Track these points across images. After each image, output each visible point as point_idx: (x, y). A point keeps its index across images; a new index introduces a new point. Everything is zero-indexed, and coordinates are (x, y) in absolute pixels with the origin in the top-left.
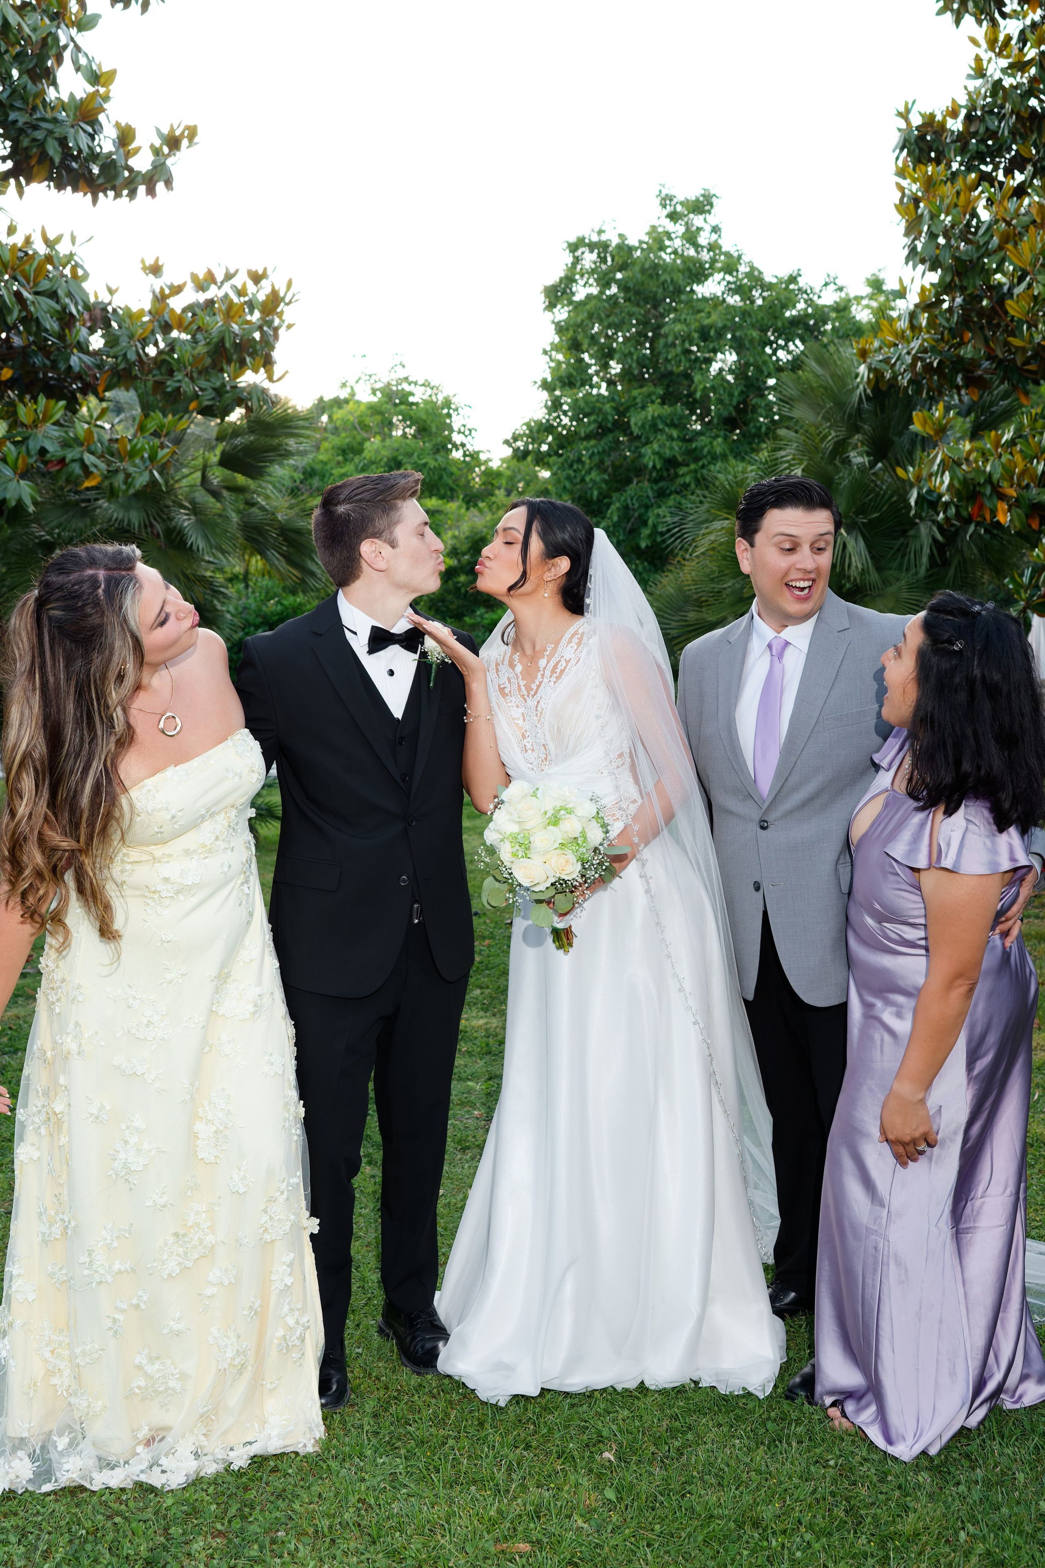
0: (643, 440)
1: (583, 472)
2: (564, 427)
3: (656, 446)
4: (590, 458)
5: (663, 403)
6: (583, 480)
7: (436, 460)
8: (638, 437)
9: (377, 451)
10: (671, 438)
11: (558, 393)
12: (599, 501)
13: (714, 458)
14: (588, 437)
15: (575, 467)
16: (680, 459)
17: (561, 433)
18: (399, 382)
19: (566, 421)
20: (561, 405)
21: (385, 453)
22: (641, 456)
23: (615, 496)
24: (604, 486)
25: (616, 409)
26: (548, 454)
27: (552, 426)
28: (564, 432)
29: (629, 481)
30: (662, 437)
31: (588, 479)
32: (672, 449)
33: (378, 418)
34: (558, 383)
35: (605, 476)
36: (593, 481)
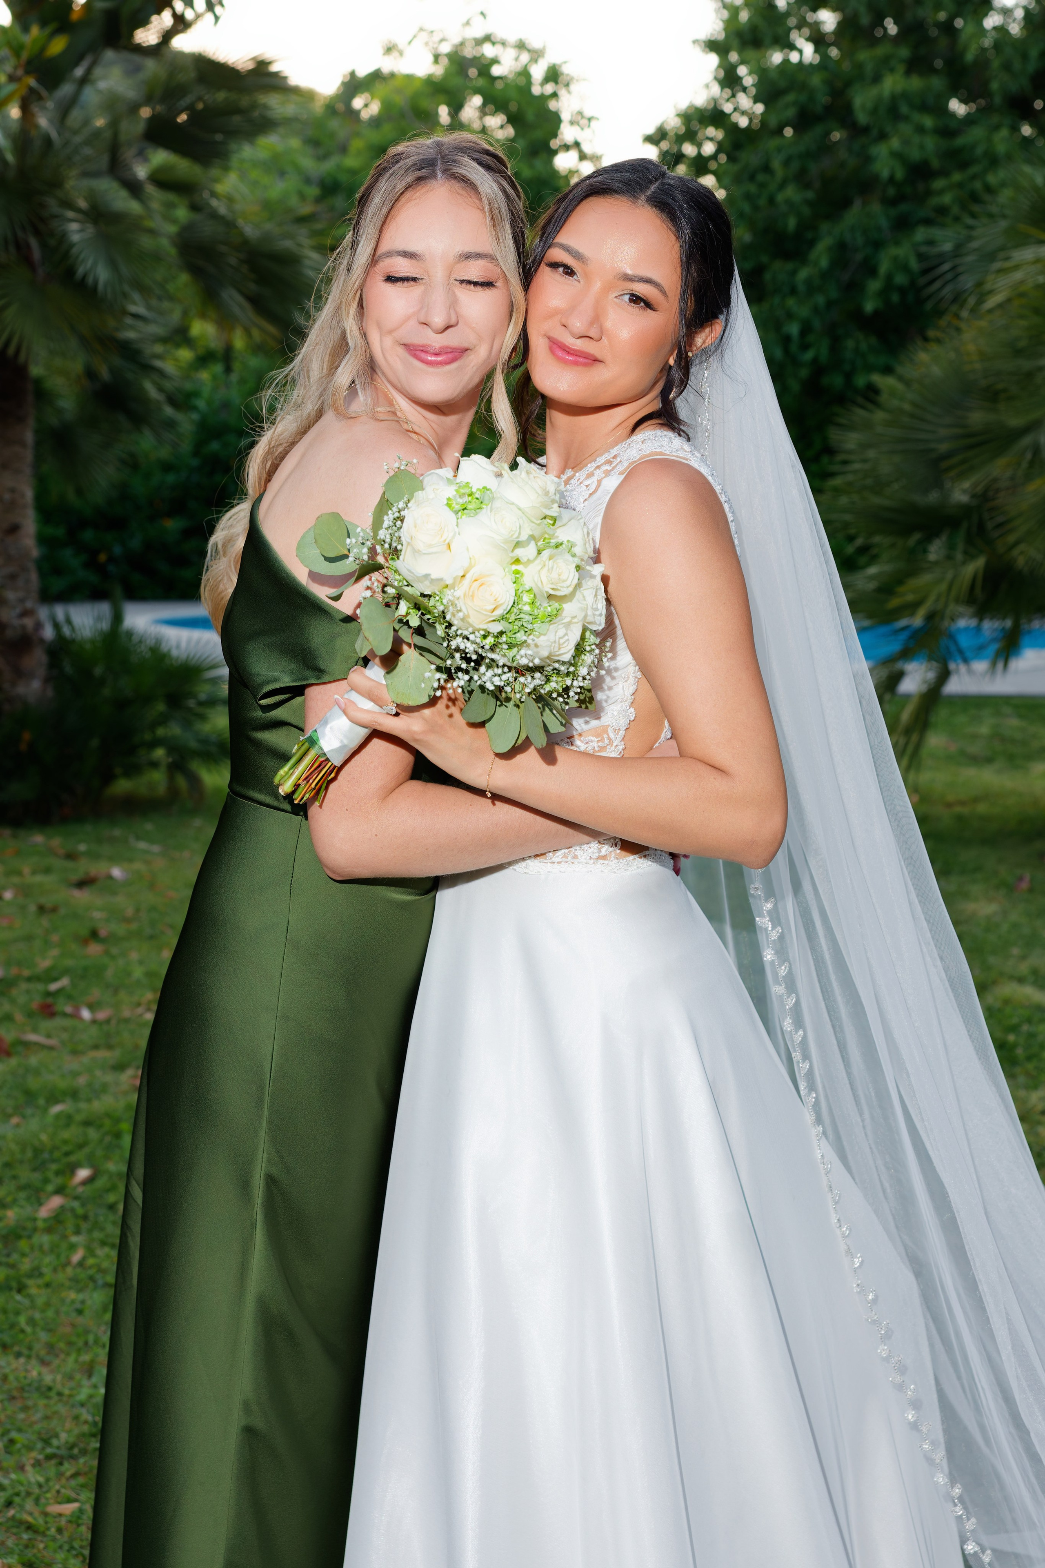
0: (875, 132)
1: (772, 188)
2: (743, 113)
3: (895, 143)
4: (785, 163)
5: (908, 72)
6: (771, 201)
8: (866, 130)
10: (920, 130)
11: (734, 57)
13: (993, 161)
15: (758, 179)
16: (935, 163)
17: (735, 126)
18: (479, 42)
19: (744, 101)
20: (740, 79)
22: (868, 159)
23: (824, 227)
26: (714, 157)
27: (722, 113)
28: (743, 122)
29: (845, 203)
30: (905, 128)
31: (780, 198)
32: (922, 147)
34: (735, 43)
35: (810, 195)
36: (789, 202)
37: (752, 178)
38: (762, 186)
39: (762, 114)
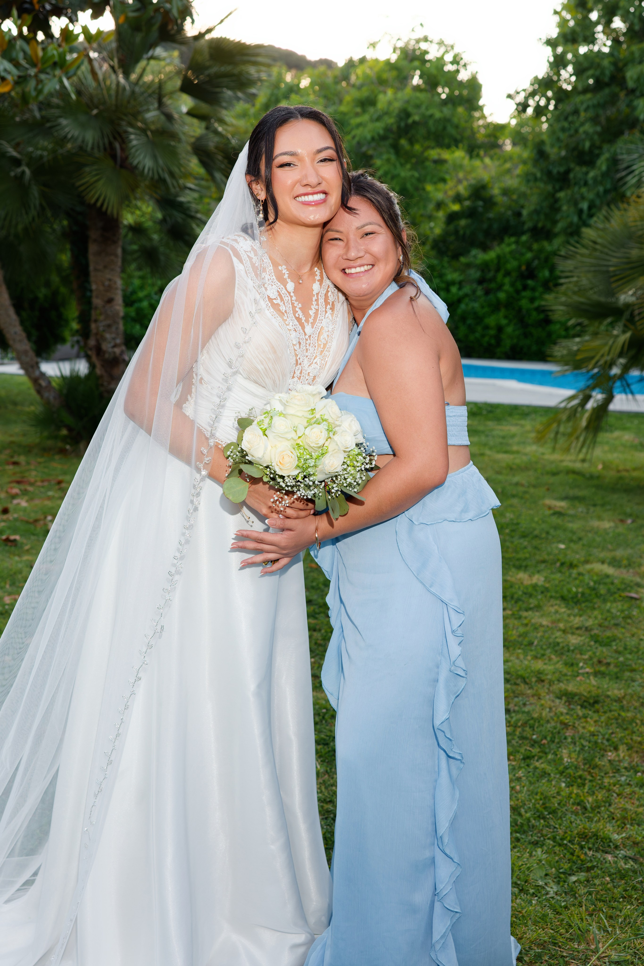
1: (577, 125)
4: (586, 110)
6: (576, 131)
7: (442, 112)
8: (633, 91)
9: (390, 103)
11: (561, 49)
12: (591, 151)
14: (587, 90)
15: (570, 119)
17: (560, 88)
18: (418, 41)
21: (397, 105)
22: (633, 108)
23: (605, 147)
24: (596, 137)
25: (615, 64)
27: (552, 81)
28: (564, 87)
29: (621, 133)
31: (581, 130)
33: (394, 73)
34: (561, 40)
35: (599, 129)
36: (585, 132)
37: (566, 119)
38: (571, 123)
39: (575, 82)
